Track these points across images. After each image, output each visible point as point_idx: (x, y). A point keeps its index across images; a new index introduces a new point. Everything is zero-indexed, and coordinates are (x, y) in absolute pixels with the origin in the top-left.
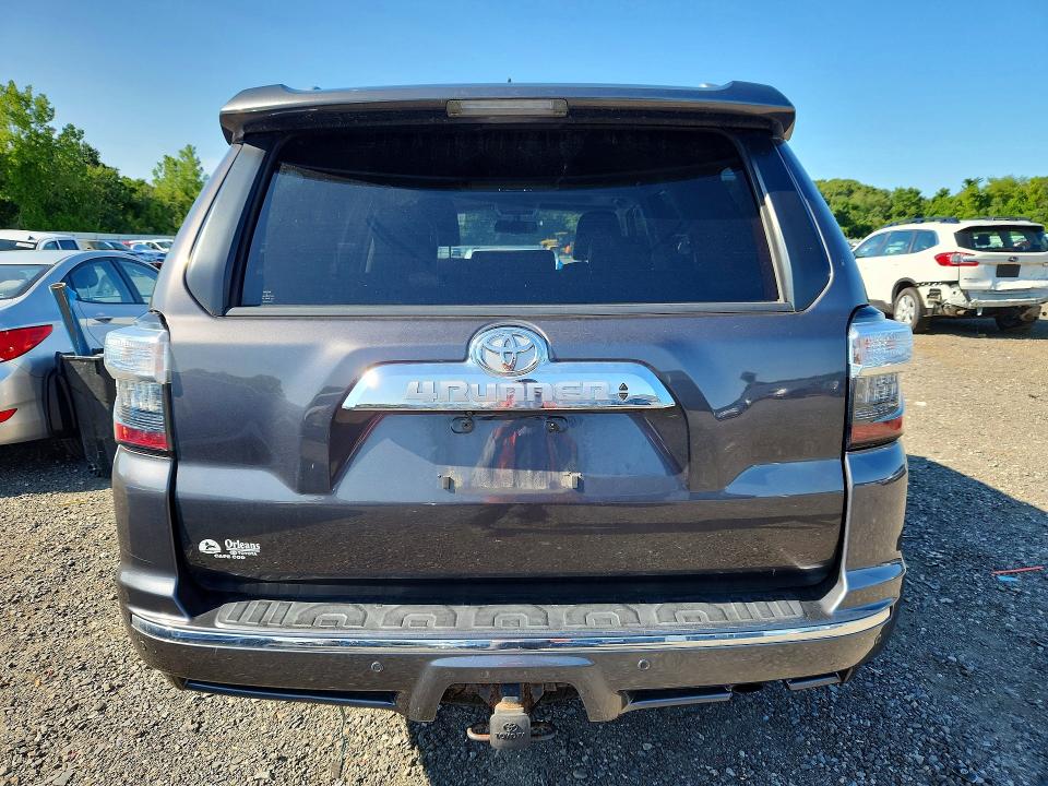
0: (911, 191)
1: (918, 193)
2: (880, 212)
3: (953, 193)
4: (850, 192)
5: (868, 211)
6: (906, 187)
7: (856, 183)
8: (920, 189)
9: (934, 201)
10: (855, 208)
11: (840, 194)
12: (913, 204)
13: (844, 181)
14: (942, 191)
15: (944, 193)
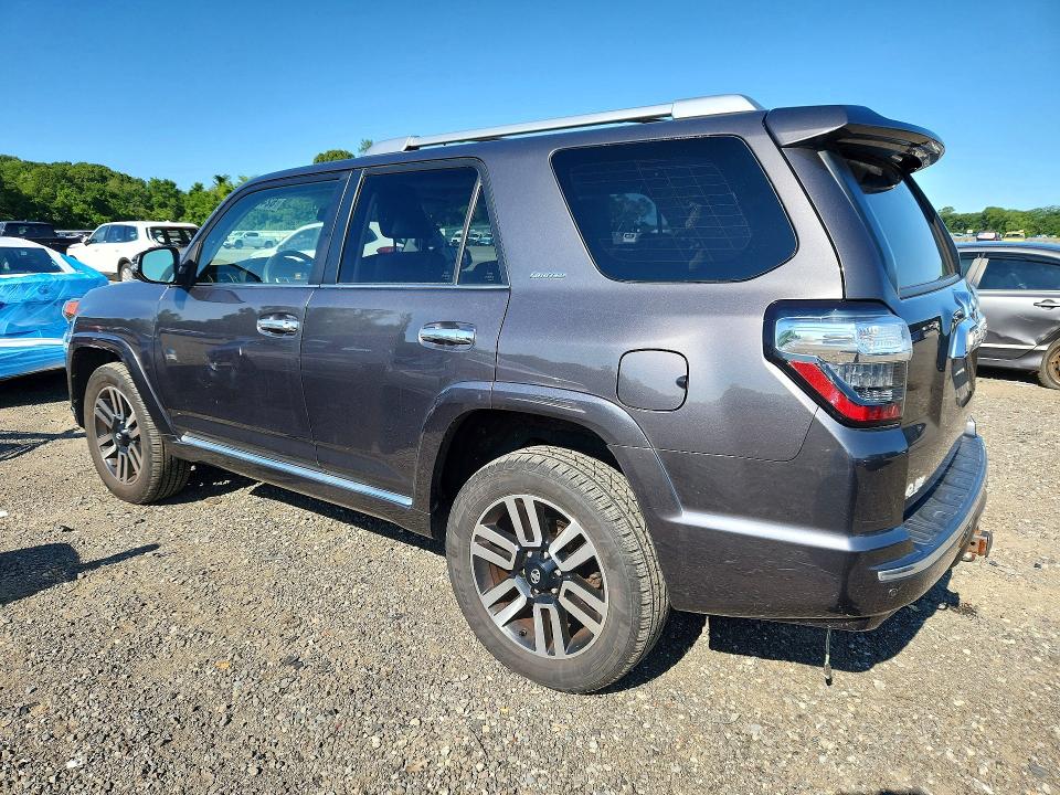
0: (167, 183)
1: (174, 185)
2: (141, 202)
3: (206, 188)
4: (103, 179)
5: (127, 200)
6: (162, 179)
7: (107, 170)
8: (174, 181)
9: (191, 194)
10: (114, 196)
11: (92, 180)
12: (171, 196)
13: (94, 166)
14: (196, 184)
15: (199, 188)
